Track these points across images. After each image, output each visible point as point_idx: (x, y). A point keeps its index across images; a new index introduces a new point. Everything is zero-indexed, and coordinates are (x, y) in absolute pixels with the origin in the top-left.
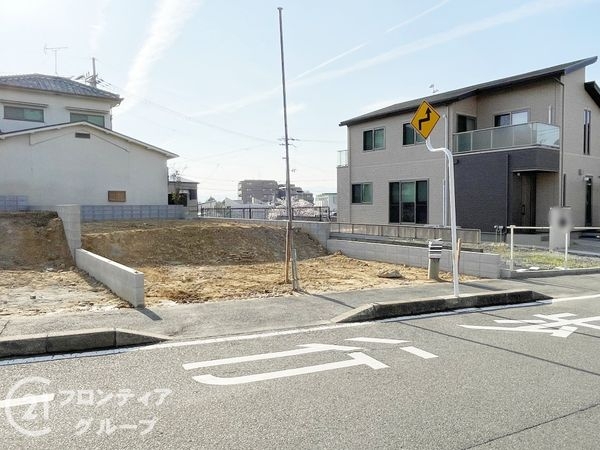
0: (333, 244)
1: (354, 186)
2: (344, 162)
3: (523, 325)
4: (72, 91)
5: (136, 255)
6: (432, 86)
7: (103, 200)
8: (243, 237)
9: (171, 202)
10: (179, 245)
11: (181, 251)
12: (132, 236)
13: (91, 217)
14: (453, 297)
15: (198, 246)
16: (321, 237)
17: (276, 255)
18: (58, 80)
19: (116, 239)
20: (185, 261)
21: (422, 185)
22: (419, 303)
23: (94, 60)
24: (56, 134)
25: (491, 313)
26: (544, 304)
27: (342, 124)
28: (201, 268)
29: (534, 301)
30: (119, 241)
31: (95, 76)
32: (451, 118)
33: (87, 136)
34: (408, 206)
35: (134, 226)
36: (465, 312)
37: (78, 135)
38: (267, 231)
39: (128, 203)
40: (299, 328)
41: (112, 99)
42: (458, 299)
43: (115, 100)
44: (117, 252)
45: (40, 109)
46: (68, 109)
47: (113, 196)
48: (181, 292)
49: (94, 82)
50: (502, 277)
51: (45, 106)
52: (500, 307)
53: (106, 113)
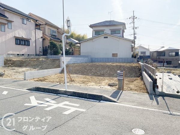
7: (110, 56)
9: (132, 57)
23: (134, 11)
33: (107, 37)
39: (118, 57)
45: (103, 31)
46: (110, 30)
47: (114, 55)
53: (121, 29)
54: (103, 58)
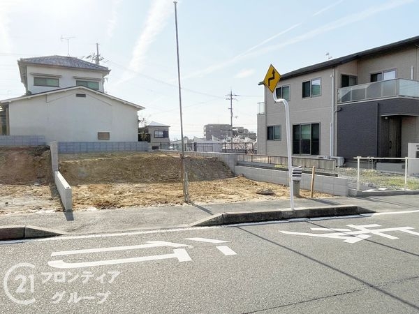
0: (239, 169)
1: (269, 128)
2: (262, 111)
3: (329, 232)
4: (77, 66)
5: (96, 175)
6: (328, 54)
7: (94, 138)
8: (173, 164)
9: (140, 139)
10: (127, 169)
11: (126, 173)
12: (95, 163)
13: (85, 150)
14: (290, 209)
15: (139, 170)
16: (231, 164)
17: (195, 176)
18: (69, 59)
19: (84, 164)
20: (129, 180)
21: (315, 127)
22: (261, 213)
23: (97, 44)
24: (63, 95)
25: (315, 222)
26: (364, 216)
27: (260, 84)
28: (136, 185)
29: (358, 214)
30: (86, 166)
31: (98, 56)
32: (336, 77)
33: (84, 96)
34: (306, 142)
35: (103, 156)
36: (295, 221)
37: (78, 95)
38: (191, 160)
39: (110, 141)
40: (161, 229)
41: (103, 70)
42: (292, 211)
43: (105, 71)
44: (83, 173)
45: (57, 78)
46: (75, 78)
47: (101, 135)
48: (107, 202)
49: (98, 60)
50: (350, 195)
51: (60, 77)
52: (326, 218)
53: (100, 80)
54: (80, 143)
